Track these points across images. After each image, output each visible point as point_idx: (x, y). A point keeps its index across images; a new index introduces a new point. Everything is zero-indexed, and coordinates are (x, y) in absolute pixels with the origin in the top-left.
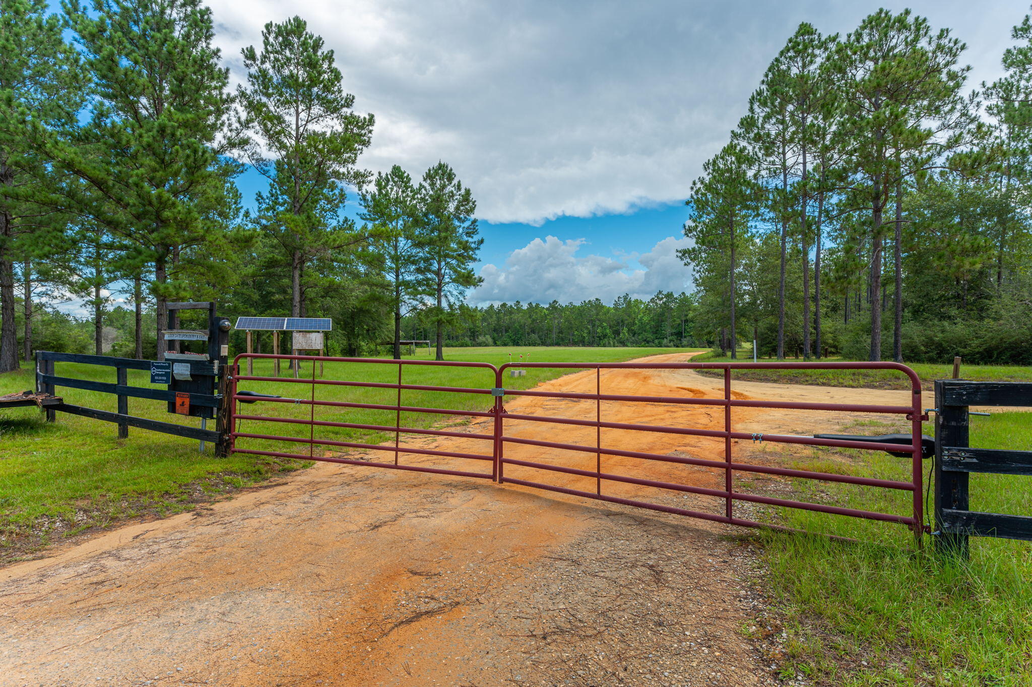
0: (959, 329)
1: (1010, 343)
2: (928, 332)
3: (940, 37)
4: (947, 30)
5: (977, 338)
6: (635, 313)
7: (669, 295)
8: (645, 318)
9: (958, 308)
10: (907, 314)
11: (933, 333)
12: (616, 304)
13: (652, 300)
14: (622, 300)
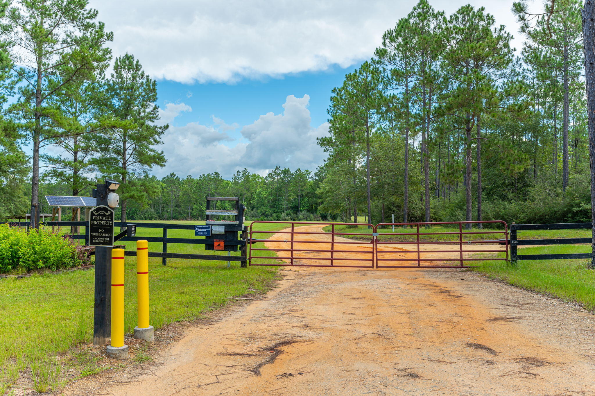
0: (513, 207)
1: (540, 216)
2: (497, 209)
3: (501, 30)
4: (504, 26)
5: (523, 212)
6: (253, 187)
7: (286, 171)
8: (264, 193)
9: (512, 192)
10: (483, 196)
11: (499, 209)
12: (235, 178)
13: (270, 175)
14: (241, 174)
